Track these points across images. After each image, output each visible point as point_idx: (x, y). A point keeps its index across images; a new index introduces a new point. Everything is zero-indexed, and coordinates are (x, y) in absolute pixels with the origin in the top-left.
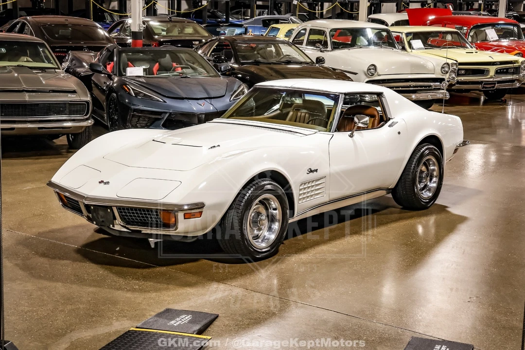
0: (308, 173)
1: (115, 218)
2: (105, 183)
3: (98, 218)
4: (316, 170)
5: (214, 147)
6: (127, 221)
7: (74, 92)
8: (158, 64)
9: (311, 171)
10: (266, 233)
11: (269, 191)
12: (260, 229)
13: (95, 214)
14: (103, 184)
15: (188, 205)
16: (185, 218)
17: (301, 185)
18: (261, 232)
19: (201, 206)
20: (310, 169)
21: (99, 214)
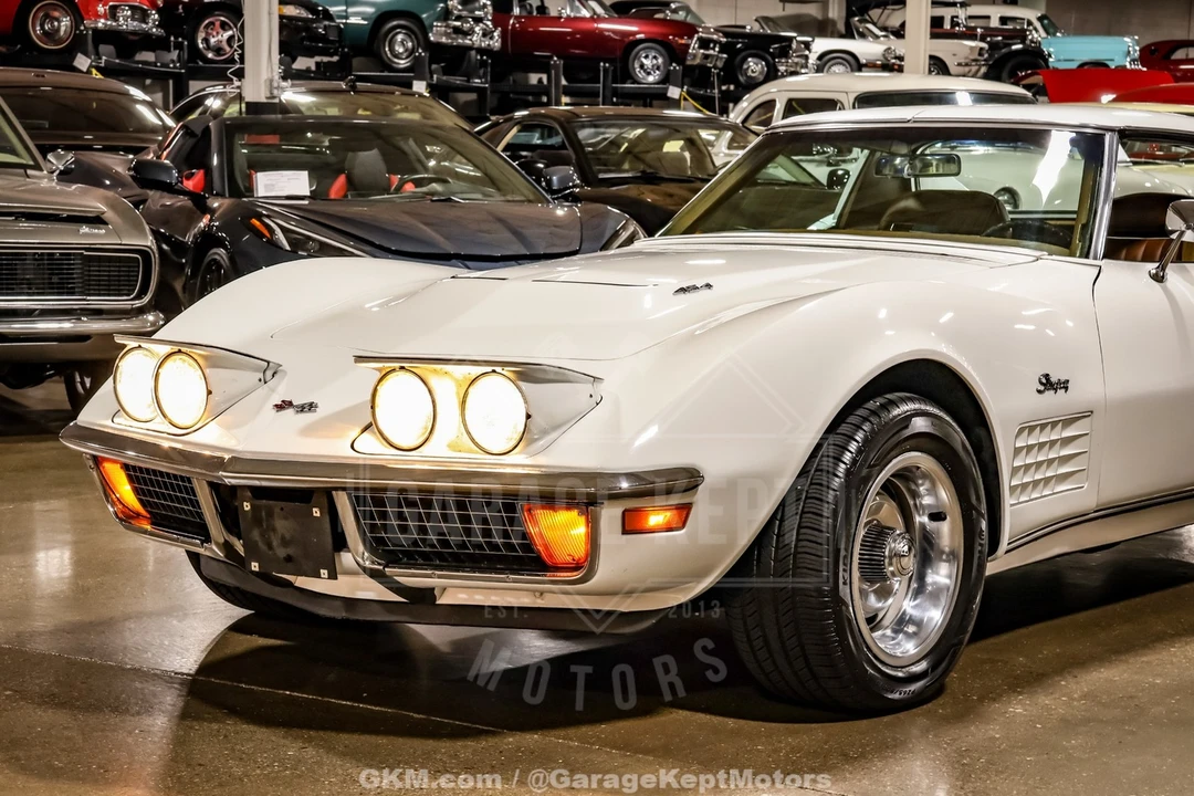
0: (1039, 392)
1: (340, 543)
2: (301, 409)
3: (270, 546)
4: (1064, 385)
5: (695, 288)
6: (387, 553)
7: (97, 220)
8: (342, 179)
9: (1048, 384)
10: (909, 606)
11: (921, 442)
12: (884, 593)
13: (256, 535)
14: (290, 412)
15: (630, 476)
16: (625, 532)
17: (1021, 431)
18: (890, 601)
19: (689, 479)
20: (1047, 376)
21: (274, 530)
